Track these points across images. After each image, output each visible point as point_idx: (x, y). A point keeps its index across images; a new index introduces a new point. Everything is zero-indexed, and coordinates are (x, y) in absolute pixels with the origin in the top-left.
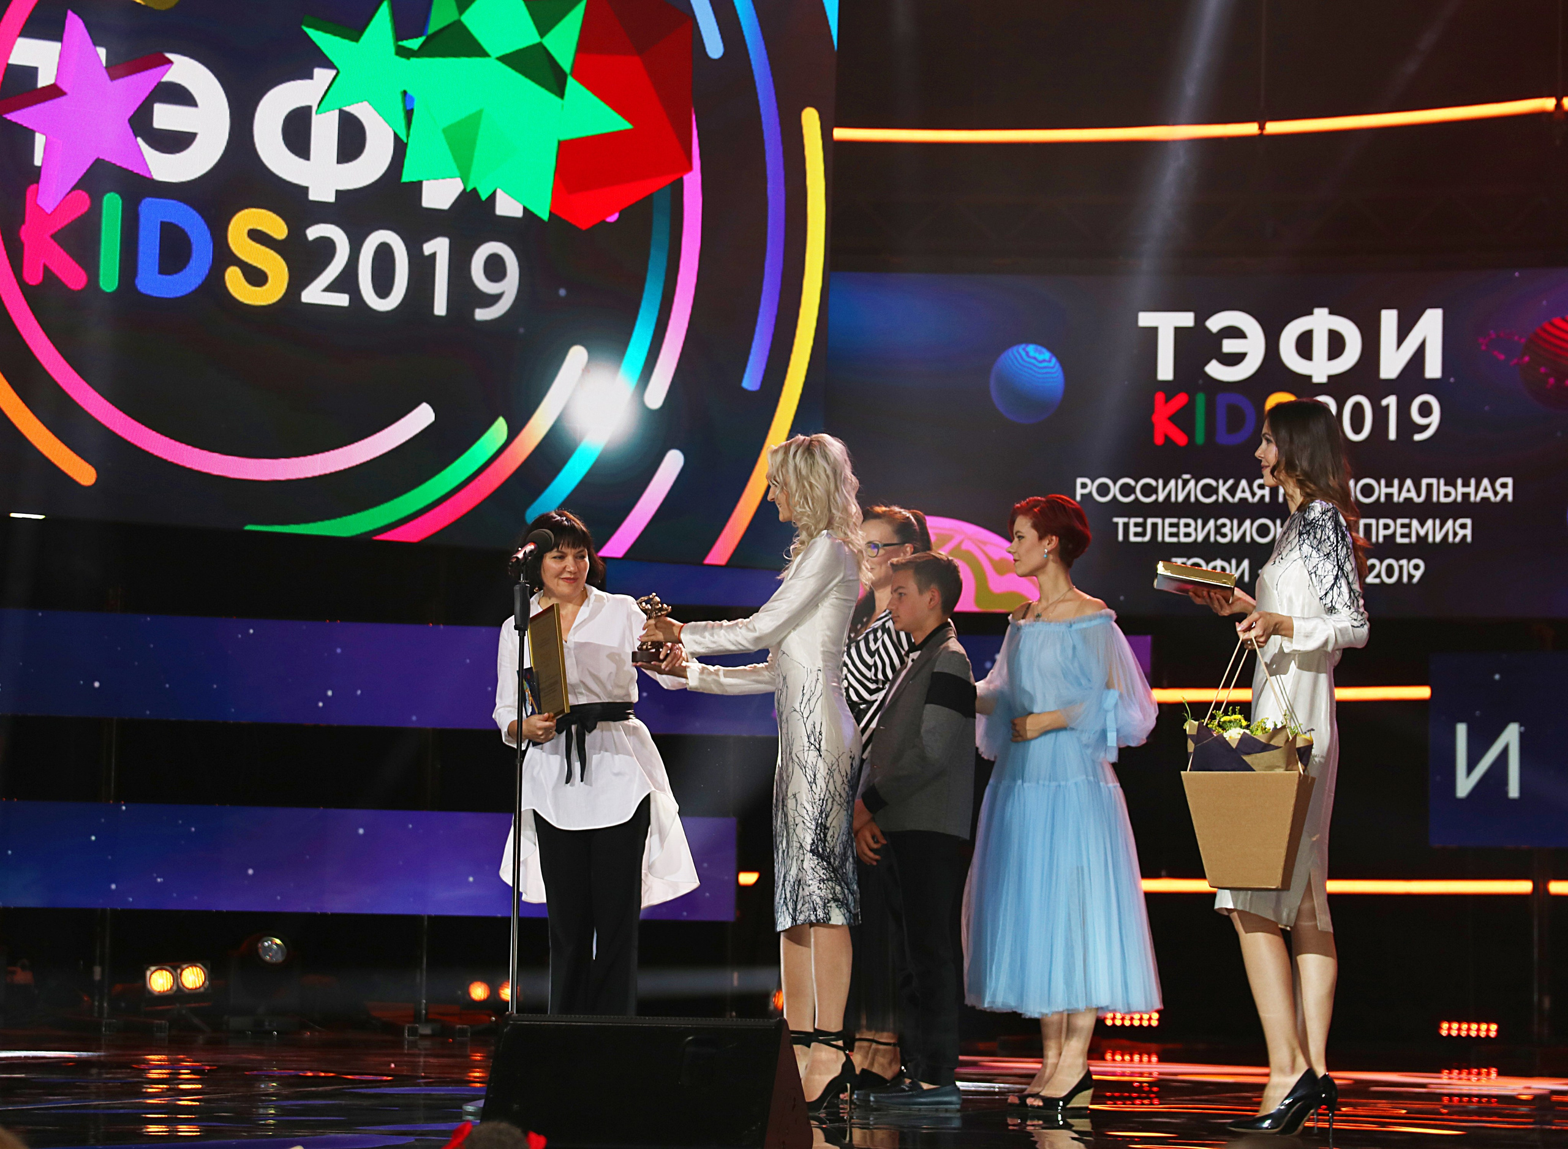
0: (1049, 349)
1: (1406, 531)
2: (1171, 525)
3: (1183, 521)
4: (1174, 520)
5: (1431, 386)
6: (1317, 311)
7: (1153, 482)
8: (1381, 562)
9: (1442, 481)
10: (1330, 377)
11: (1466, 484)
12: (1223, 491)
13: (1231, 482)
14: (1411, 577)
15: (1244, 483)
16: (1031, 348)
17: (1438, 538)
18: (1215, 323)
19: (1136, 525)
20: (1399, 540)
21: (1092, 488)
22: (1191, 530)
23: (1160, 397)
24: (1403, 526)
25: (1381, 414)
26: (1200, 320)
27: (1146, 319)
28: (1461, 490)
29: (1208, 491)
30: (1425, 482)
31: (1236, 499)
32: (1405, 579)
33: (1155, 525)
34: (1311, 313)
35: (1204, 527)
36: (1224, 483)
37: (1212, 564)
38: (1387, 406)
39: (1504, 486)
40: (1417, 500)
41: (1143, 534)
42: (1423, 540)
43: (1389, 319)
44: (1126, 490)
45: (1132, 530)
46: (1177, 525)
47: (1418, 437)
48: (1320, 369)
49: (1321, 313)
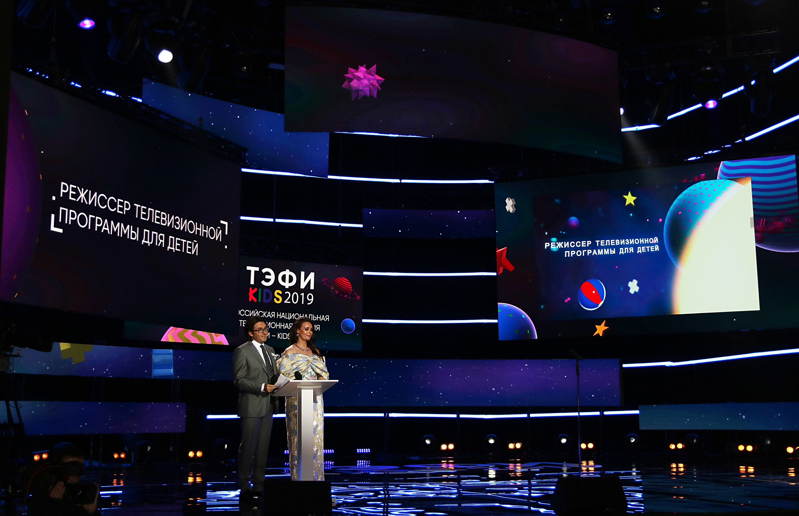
5: (311, 291)
7: (249, 311)
9: (314, 315)
10: (289, 287)
11: (319, 316)
12: (264, 314)
15: (269, 313)
18: (264, 271)
23: (251, 289)
25: (300, 297)
26: (261, 269)
27: (248, 268)
28: (318, 318)
29: (261, 313)
34: (285, 270)
36: (265, 313)
38: (302, 295)
39: (327, 317)
43: (303, 273)
47: (308, 304)
48: (287, 285)
49: (288, 271)
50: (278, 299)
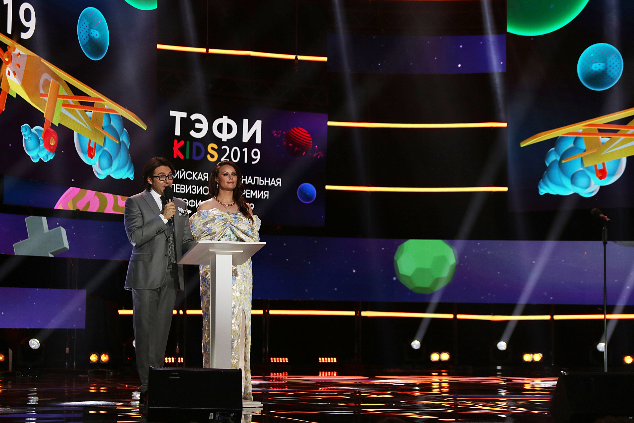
1: (249, 194)
2: (178, 187)
3: (181, 185)
4: (179, 185)
5: (257, 146)
6: (224, 117)
9: (260, 178)
10: (227, 140)
11: (267, 180)
12: (194, 176)
13: (197, 173)
15: (200, 173)
17: (259, 197)
18: (194, 117)
20: (247, 197)
22: (184, 189)
23: (176, 141)
24: (248, 192)
25: (242, 154)
26: (189, 115)
27: (172, 113)
28: (266, 181)
29: (190, 175)
30: (255, 178)
31: (198, 179)
34: (222, 117)
35: (188, 188)
36: (194, 174)
37: (190, 201)
38: (245, 151)
39: (279, 181)
40: (252, 183)
42: (254, 197)
43: (246, 122)
46: (180, 187)
47: (253, 163)
48: (224, 136)
49: (225, 117)
50: (212, 156)
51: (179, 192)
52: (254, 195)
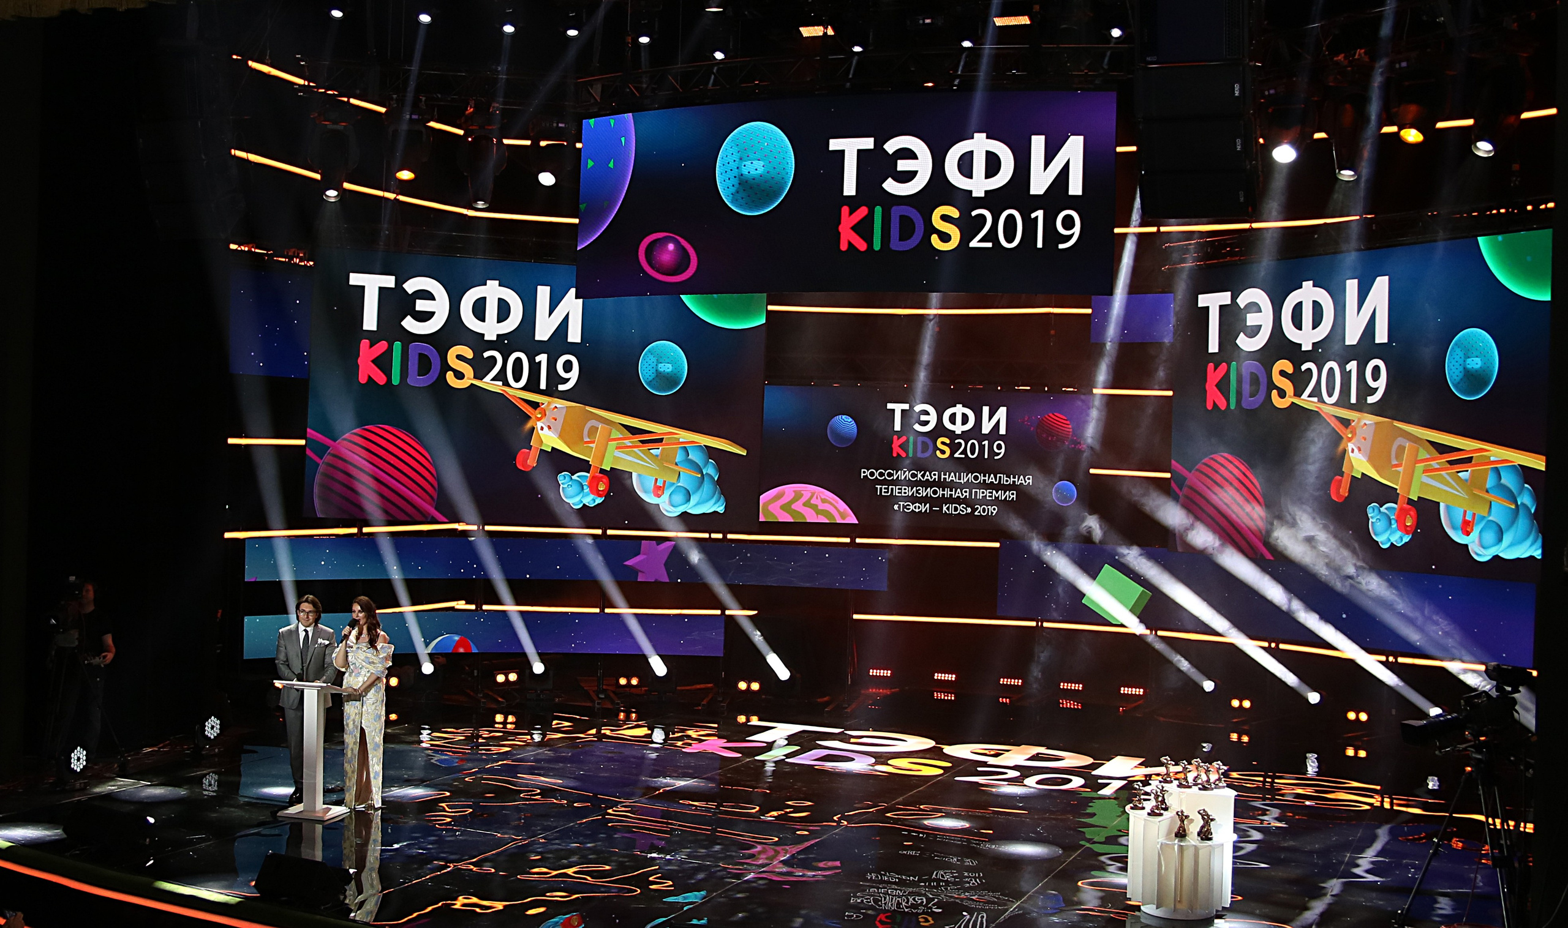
0: (851, 418)
2: (899, 489)
3: (903, 487)
4: (900, 487)
5: (1001, 437)
7: (892, 472)
8: (981, 507)
9: (1005, 475)
10: (962, 432)
11: (1014, 477)
12: (919, 476)
13: (923, 472)
14: (992, 513)
15: (928, 473)
16: (844, 417)
17: (1003, 498)
18: (917, 408)
19: (885, 488)
20: (988, 498)
21: (868, 473)
22: (907, 491)
23: (895, 436)
24: (990, 493)
25: (982, 447)
26: (912, 407)
27: (890, 406)
28: (1012, 479)
29: (914, 476)
30: (998, 475)
31: (925, 480)
32: (990, 514)
33: (892, 489)
34: (955, 406)
36: (920, 473)
37: (914, 505)
38: (985, 445)
39: (1029, 478)
40: (995, 482)
41: (887, 492)
42: (997, 498)
43: (986, 410)
44: (881, 474)
45: (883, 490)
46: (901, 489)
47: (996, 457)
48: (958, 428)
49: (959, 406)
50: (943, 452)
51: (900, 495)
52: (997, 496)
